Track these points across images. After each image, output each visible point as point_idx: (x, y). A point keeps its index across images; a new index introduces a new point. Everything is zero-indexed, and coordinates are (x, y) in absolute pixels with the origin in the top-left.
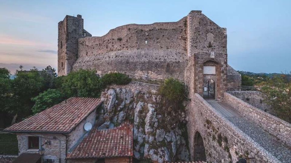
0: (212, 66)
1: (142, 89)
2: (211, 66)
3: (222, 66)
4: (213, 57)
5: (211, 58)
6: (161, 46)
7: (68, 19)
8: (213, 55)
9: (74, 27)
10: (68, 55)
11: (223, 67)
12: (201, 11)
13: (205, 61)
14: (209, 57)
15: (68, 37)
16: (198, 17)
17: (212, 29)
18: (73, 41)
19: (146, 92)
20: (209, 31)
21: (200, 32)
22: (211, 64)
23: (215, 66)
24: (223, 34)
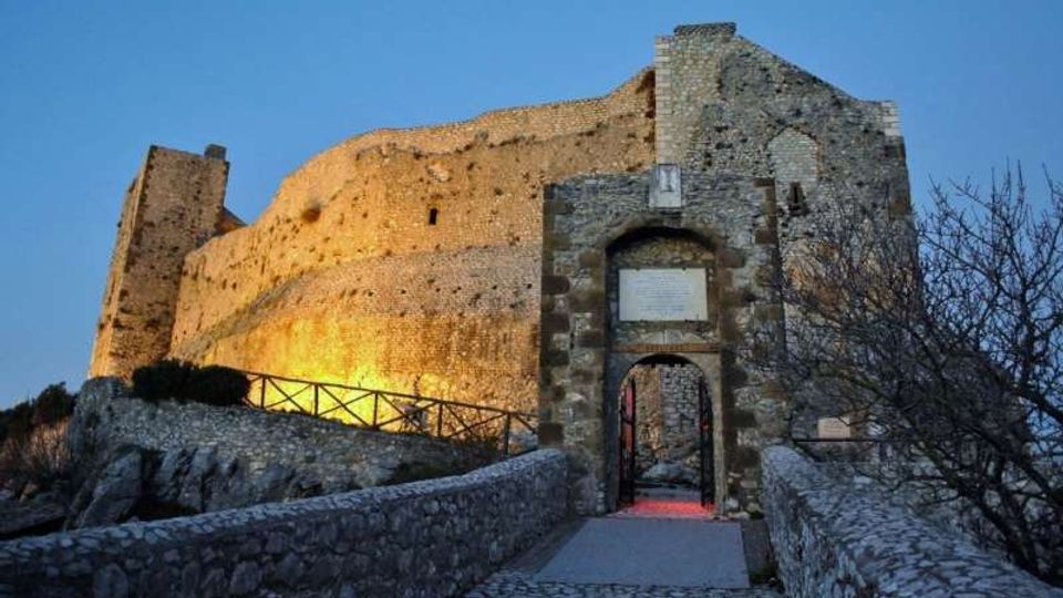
0: (683, 265)
1: (310, 460)
2: (673, 265)
3: (741, 260)
4: (673, 201)
5: (664, 212)
6: (511, 234)
7: (153, 162)
8: (670, 190)
9: (174, 200)
10: (120, 335)
11: (751, 262)
12: (732, 28)
13: (618, 231)
14: (647, 200)
15: (138, 244)
16: (711, 54)
17: (798, 113)
18: (157, 265)
19: (331, 479)
20: (781, 124)
21: (728, 132)
22: (677, 254)
23: (699, 266)
24: (880, 133)
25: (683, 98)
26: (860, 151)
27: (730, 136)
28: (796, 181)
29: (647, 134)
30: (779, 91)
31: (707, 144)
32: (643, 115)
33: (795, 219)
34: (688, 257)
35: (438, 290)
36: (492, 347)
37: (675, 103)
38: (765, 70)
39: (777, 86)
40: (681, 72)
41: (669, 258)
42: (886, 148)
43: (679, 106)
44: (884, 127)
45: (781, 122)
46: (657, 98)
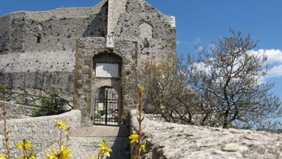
0: (113, 63)
2: (110, 63)
3: (128, 62)
4: (111, 46)
5: (108, 49)
11: (130, 63)
13: (96, 53)
14: (104, 45)
17: (148, 18)
20: (143, 21)
21: (128, 22)
22: (111, 60)
23: (117, 63)
24: (169, 25)
25: (116, 11)
26: (164, 30)
27: (129, 23)
28: (146, 37)
29: (105, 20)
30: (143, 11)
31: (122, 25)
32: (104, 14)
33: (145, 48)
34: (114, 61)
35: (40, 63)
36: (56, 81)
37: (113, 12)
38: (139, 4)
39: (143, 9)
40: (116, 3)
41: (109, 60)
42: (171, 30)
43: (115, 13)
44: (171, 24)
45: (143, 20)
46: (109, 10)
